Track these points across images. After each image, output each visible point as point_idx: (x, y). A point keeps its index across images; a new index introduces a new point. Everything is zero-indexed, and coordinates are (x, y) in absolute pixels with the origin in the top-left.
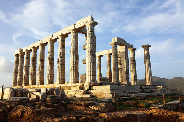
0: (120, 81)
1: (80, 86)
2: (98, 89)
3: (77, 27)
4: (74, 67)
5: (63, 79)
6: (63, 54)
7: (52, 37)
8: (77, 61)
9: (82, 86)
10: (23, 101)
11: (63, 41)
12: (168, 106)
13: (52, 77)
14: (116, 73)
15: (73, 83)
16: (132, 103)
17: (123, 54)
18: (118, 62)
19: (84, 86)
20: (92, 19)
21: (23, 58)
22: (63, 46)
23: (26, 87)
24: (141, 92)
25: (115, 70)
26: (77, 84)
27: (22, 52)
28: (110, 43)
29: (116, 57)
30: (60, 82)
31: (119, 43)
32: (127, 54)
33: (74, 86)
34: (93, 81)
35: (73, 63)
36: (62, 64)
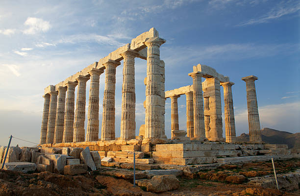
0: (206, 136)
1: (136, 144)
2: (164, 150)
3: (132, 48)
4: (127, 112)
5: (112, 133)
6: (111, 93)
7: (97, 65)
8: (132, 103)
9: (138, 145)
10: (23, 169)
11: (113, 72)
12: (281, 182)
13: (95, 129)
14: (199, 123)
15: (125, 139)
16: (217, 175)
17: (212, 92)
18: (203, 106)
19: (141, 144)
20: (156, 33)
21: (55, 99)
22: (112, 80)
23: (59, 144)
24: (239, 155)
25: (197, 119)
26: (132, 141)
27: (55, 90)
28: (189, 74)
29: (199, 96)
30: (106, 137)
31: (205, 73)
32: (218, 92)
33: (127, 144)
34: (157, 136)
35: (127, 107)
36: (110, 109)
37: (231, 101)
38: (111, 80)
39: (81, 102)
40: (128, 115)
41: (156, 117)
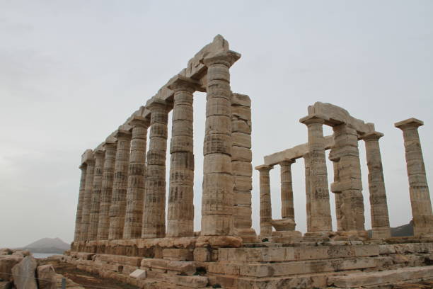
1: (187, 247)
3: (188, 75)
6: (158, 156)
7: (143, 111)
8: (187, 172)
11: (162, 119)
15: (173, 237)
17: (343, 149)
19: (195, 247)
20: (223, 44)
30: (148, 233)
31: (328, 117)
34: (223, 232)
35: (176, 178)
36: (156, 183)
37: (379, 165)
38: (159, 133)
39: (121, 173)
40: (179, 193)
41: (220, 196)
